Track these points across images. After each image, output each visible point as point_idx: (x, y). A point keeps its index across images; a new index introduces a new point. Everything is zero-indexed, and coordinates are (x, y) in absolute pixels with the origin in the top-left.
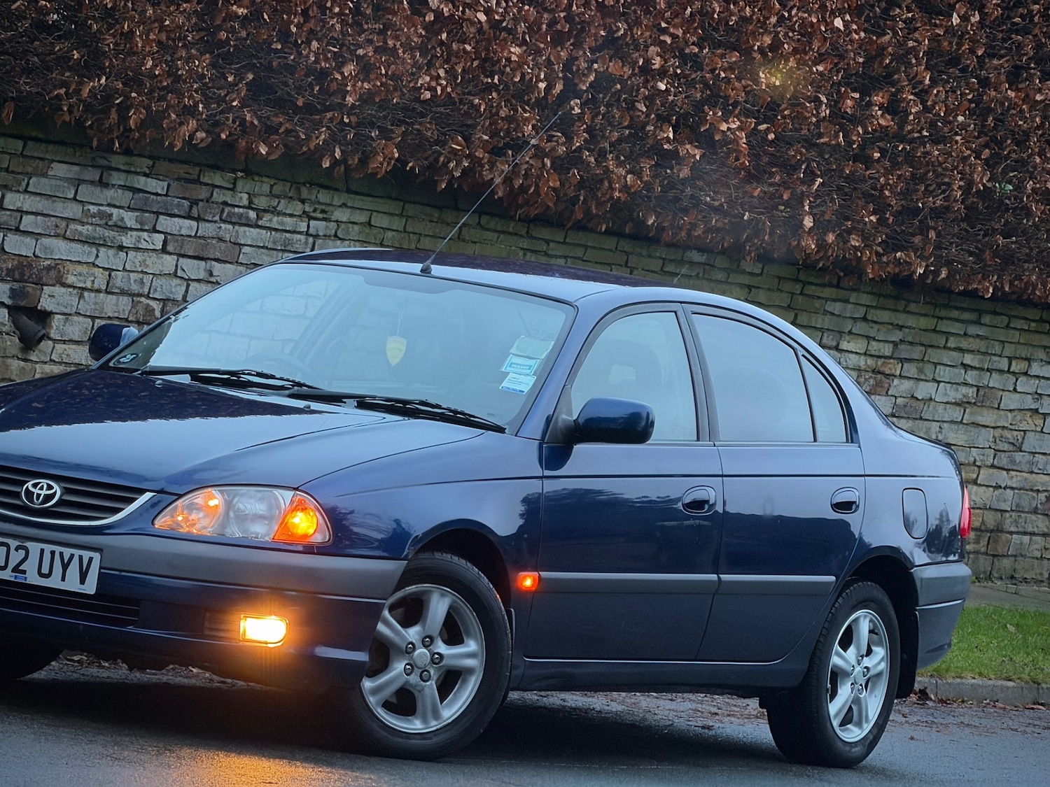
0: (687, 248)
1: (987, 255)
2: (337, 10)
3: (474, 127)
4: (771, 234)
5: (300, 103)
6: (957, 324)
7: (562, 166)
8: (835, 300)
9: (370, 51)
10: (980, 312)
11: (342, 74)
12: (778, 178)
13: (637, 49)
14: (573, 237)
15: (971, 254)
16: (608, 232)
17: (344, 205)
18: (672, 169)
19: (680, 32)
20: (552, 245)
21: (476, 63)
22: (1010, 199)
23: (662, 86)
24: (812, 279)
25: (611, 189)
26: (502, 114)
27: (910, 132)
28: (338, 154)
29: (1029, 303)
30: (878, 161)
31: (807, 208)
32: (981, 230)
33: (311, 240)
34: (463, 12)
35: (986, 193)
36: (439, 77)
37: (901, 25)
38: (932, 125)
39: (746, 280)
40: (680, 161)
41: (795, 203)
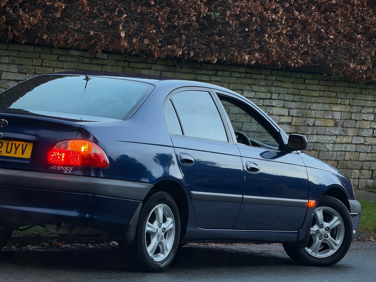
0: (70, 49)
1: (212, 45)
4: (106, 40)
6: (205, 76)
8: (145, 69)
10: (217, 71)
12: (105, 15)
14: (11, 47)
15: (204, 44)
16: (26, 44)
18: (52, 13)
22: (219, 19)
24: (132, 60)
25: (23, 23)
29: (236, 65)
30: (154, 6)
31: (121, 28)
32: (207, 34)
35: (208, 18)
39: (100, 62)
40: (56, 10)
41: (115, 26)
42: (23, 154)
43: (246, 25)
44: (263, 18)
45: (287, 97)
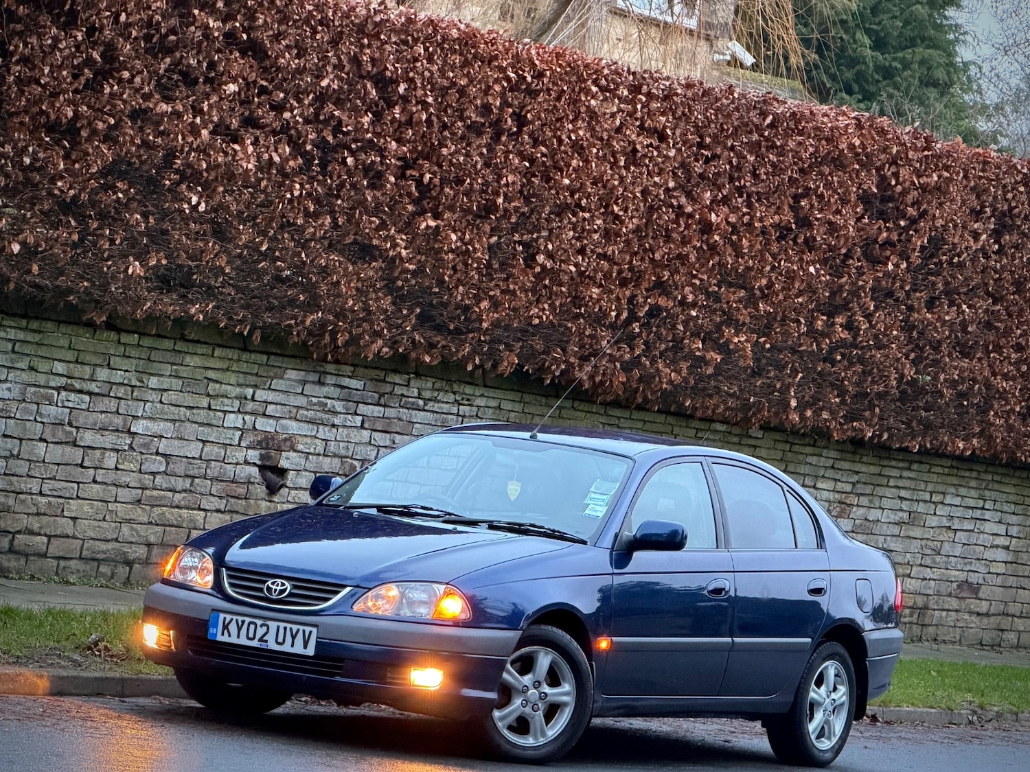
0: (711, 421)
1: (914, 424)
2: (475, 265)
3: (567, 342)
4: (769, 411)
5: (452, 327)
6: (896, 470)
7: (627, 367)
8: (812, 455)
9: (498, 292)
10: (911, 462)
11: (480, 308)
12: (772, 374)
13: (677, 289)
14: (636, 415)
15: (903, 423)
16: (659, 411)
17: (482, 395)
18: (701, 368)
19: (705, 277)
20: (622, 420)
21: (569, 300)
22: (929, 386)
23: (694, 313)
24: (796, 441)
25: (661, 382)
26: (587, 333)
27: (861, 342)
28: (477, 361)
29: (943, 456)
30: (840, 361)
31: (792, 394)
32: (910, 407)
33: (460, 419)
34: (560, 266)
35: (913, 382)
36: (544, 309)
37: (854, 270)
38: (876, 337)
39: (753, 442)
40: (707, 363)
41: (785, 390)
43: (962, 395)
44: (988, 386)
45: (1006, 508)
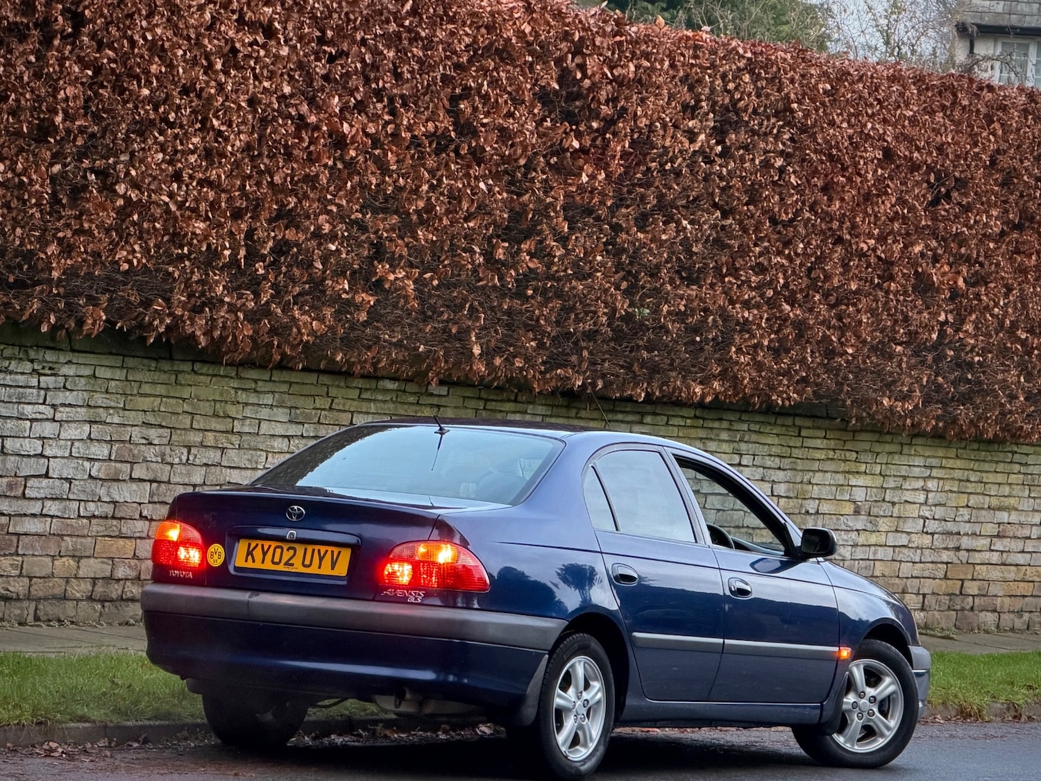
0: (383, 378)
1: (636, 367)
2: (33, 201)
3: (171, 291)
4: (446, 362)
5: (11, 279)
7: (252, 318)
8: (515, 412)
9: (69, 234)
10: (643, 414)
11: (46, 254)
12: (446, 316)
13: (308, 217)
14: (277, 376)
15: (622, 367)
16: (304, 370)
17: (69, 362)
18: (351, 314)
19: (344, 202)
20: (260, 383)
21: (166, 238)
22: (648, 320)
23: (333, 248)
24: (491, 397)
25: (300, 332)
26: (195, 278)
27: (557, 271)
28: (53, 319)
29: (679, 404)
30: (532, 297)
31: (474, 339)
32: (627, 347)
33: (42, 392)
34: (149, 196)
35: (628, 318)
36: (134, 251)
37: (538, 185)
38: (575, 265)
39: (435, 401)
40: (358, 308)
41: (463, 334)
42: (333, 568)
43: (696, 330)
44: (726, 318)
45: (769, 463)
